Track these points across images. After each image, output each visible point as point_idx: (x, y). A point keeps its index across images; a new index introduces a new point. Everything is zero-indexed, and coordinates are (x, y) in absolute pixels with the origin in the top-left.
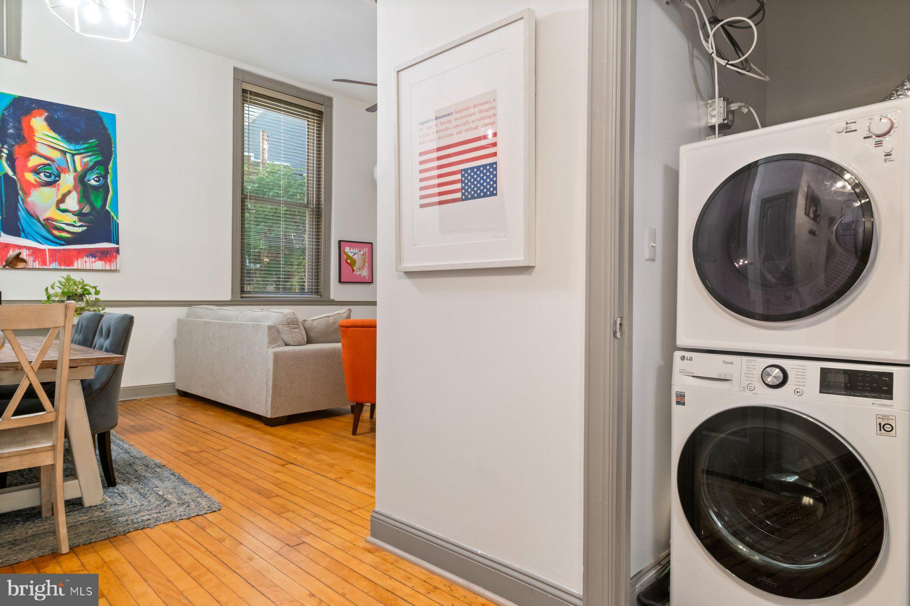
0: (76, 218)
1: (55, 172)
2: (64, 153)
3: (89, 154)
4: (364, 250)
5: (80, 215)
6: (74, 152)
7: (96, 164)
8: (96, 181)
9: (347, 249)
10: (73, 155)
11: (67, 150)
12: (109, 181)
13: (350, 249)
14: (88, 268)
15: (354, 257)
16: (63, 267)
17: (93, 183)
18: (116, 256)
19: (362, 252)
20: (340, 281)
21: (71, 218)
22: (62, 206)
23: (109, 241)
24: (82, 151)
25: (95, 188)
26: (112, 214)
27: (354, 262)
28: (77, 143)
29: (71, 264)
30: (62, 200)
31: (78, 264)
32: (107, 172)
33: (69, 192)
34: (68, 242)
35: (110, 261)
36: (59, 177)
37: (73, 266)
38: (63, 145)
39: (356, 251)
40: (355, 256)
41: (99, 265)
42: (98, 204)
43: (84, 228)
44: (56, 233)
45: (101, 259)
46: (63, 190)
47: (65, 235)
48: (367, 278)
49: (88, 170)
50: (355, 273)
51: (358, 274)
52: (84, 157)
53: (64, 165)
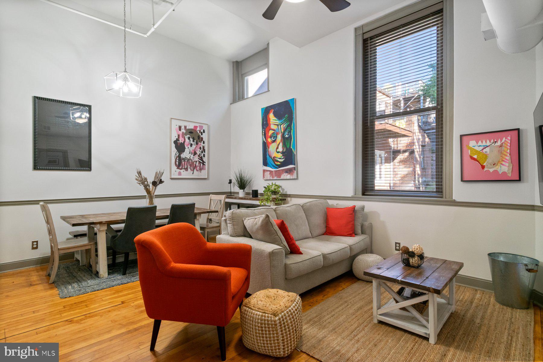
0: (281, 155)
1: (276, 135)
2: (278, 125)
3: (285, 123)
4: (503, 141)
5: (283, 153)
6: (281, 124)
7: (288, 126)
8: (288, 135)
9: (472, 143)
10: (281, 125)
11: (278, 124)
12: (292, 133)
13: (477, 143)
14: (285, 178)
15: (484, 150)
16: (278, 179)
17: (287, 136)
18: (294, 172)
19: (499, 143)
20: (462, 180)
21: (280, 155)
22: (278, 150)
23: (292, 164)
24: (283, 122)
25: (287, 138)
26: (293, 150)
27: (486, 156)
28: (282, 119)
29: (280, 177)
30: (277, 148)
31: (282, 177)
32: (291, 129)
33: (280, 143)
34: (280, 166)
35: (292, 174)
36: (277, 137)
37: (281, 178)
38: (278, 122)
39: (488, 143)
40: (487, 149)
41: (288, 176)
42: (288, 147)
43: (284, 159)
44: (276, 163)
45: (289, 174)
46: (278, 143)
47: (279, 163)
48: (510, 175)
49: (285, 130)
50: (485, 169)
51: (491, 170)
52: (284, 125)
53: (278, 132)
